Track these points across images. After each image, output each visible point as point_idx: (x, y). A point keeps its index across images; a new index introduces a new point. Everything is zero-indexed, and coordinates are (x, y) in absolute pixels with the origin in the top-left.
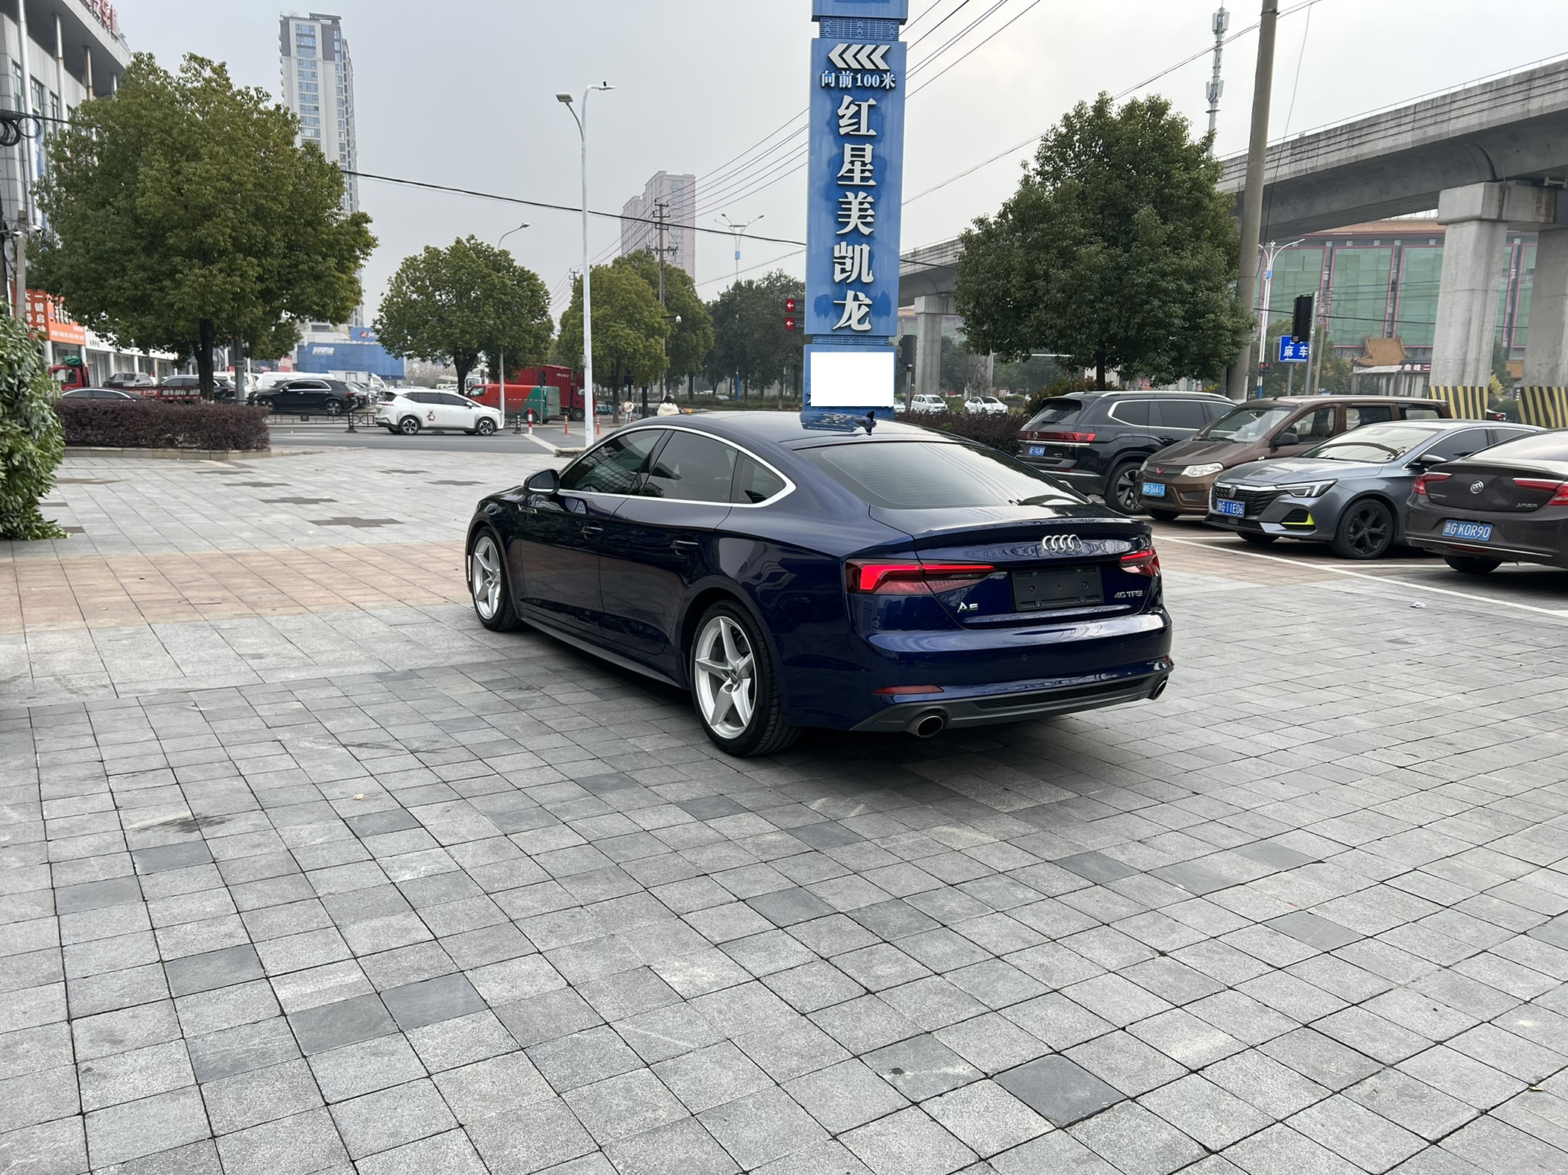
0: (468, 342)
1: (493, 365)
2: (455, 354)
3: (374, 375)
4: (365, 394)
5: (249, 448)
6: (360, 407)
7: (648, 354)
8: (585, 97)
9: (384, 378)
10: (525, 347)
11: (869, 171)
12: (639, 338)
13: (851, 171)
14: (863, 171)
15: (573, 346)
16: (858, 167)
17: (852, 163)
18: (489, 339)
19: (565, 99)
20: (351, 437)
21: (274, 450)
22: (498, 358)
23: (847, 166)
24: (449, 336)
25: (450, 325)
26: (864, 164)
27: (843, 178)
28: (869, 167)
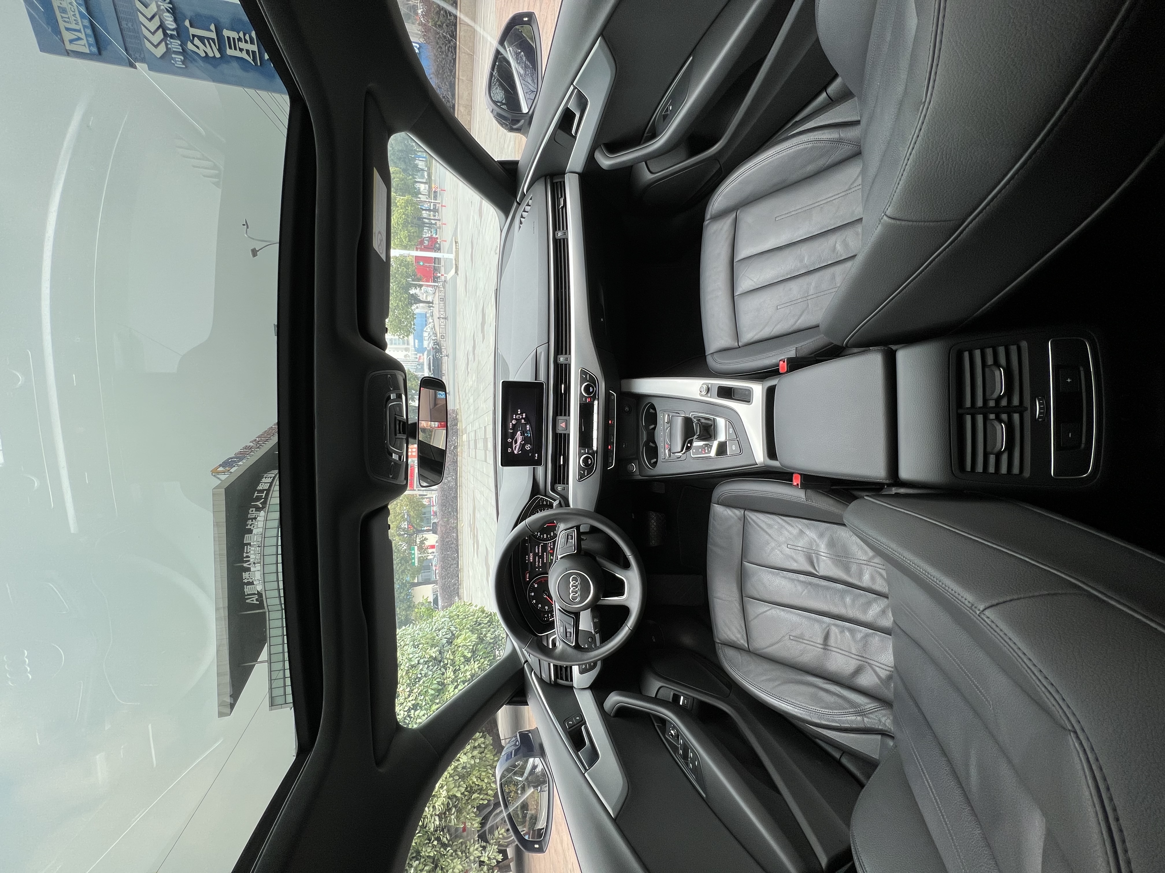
0: (405, 299)
1: (416, 286)
2: (412, 304)
3: (425, 330)
4: (432, 342)
5: (457, 419)
6: (438, 344)
7: (405, 207)
8: (253, 239)
9: (426, 325)
10: (406, 272)
11: (244, 35)
12: (397, 211)
13: (248, 52)
14: (246, 42)
15: (404, 246)
16: (242, 45)
17: (241, 50)
18: (403, 289)
19: (254, 252)
20: (451, 357)
21: (458, 407)
22: (413, 284)
23: (244, 55)
24: (403, 307)
25: (398, 306)
26: (240, 39)
27: (254, 59)
28: (241, 35)
